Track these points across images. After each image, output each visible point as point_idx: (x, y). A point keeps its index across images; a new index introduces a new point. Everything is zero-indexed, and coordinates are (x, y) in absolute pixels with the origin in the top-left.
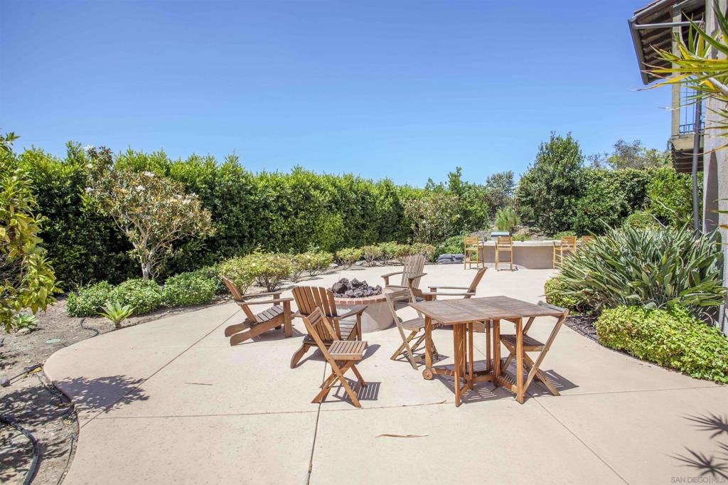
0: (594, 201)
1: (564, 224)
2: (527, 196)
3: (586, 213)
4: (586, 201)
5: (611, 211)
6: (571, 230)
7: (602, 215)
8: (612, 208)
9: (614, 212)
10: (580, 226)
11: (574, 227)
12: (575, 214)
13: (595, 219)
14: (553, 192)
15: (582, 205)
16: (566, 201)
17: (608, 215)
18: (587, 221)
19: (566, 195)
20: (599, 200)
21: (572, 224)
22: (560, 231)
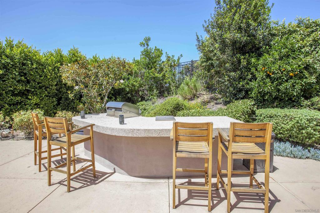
0: (281, 59)
1: (240, 91)
2: (207, 61)
3: (268, 76)
4: (270, 59)
5: (306, 73)
6: (249, 98)
7: (291, 78)
8: (307, 67)
9: (311, 74)
10: (260, 93)
11: (253, 95)
12: (254, 78)
13: (280, 84)
14: (229, 51)
15: (264, 65)
16: (244, 63)
17: (301, 78)
18: (269, 87)
19: (244, 54)
20: (288, 56)
21: (251, 90)
22: (237, 99)
